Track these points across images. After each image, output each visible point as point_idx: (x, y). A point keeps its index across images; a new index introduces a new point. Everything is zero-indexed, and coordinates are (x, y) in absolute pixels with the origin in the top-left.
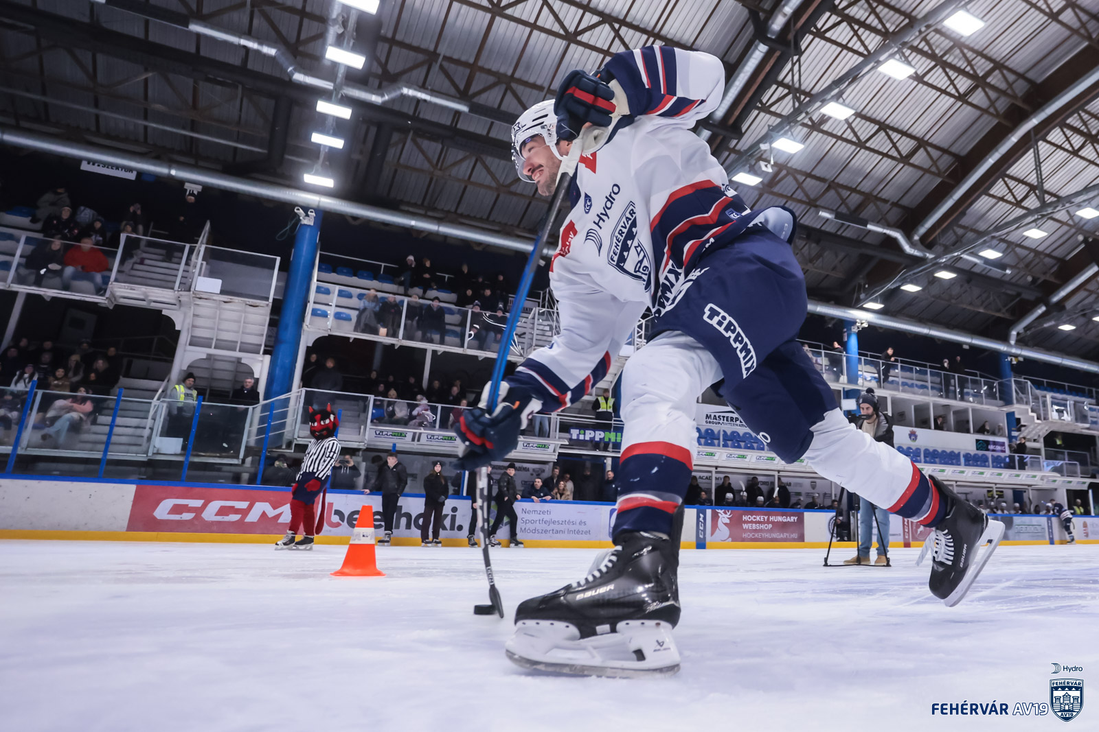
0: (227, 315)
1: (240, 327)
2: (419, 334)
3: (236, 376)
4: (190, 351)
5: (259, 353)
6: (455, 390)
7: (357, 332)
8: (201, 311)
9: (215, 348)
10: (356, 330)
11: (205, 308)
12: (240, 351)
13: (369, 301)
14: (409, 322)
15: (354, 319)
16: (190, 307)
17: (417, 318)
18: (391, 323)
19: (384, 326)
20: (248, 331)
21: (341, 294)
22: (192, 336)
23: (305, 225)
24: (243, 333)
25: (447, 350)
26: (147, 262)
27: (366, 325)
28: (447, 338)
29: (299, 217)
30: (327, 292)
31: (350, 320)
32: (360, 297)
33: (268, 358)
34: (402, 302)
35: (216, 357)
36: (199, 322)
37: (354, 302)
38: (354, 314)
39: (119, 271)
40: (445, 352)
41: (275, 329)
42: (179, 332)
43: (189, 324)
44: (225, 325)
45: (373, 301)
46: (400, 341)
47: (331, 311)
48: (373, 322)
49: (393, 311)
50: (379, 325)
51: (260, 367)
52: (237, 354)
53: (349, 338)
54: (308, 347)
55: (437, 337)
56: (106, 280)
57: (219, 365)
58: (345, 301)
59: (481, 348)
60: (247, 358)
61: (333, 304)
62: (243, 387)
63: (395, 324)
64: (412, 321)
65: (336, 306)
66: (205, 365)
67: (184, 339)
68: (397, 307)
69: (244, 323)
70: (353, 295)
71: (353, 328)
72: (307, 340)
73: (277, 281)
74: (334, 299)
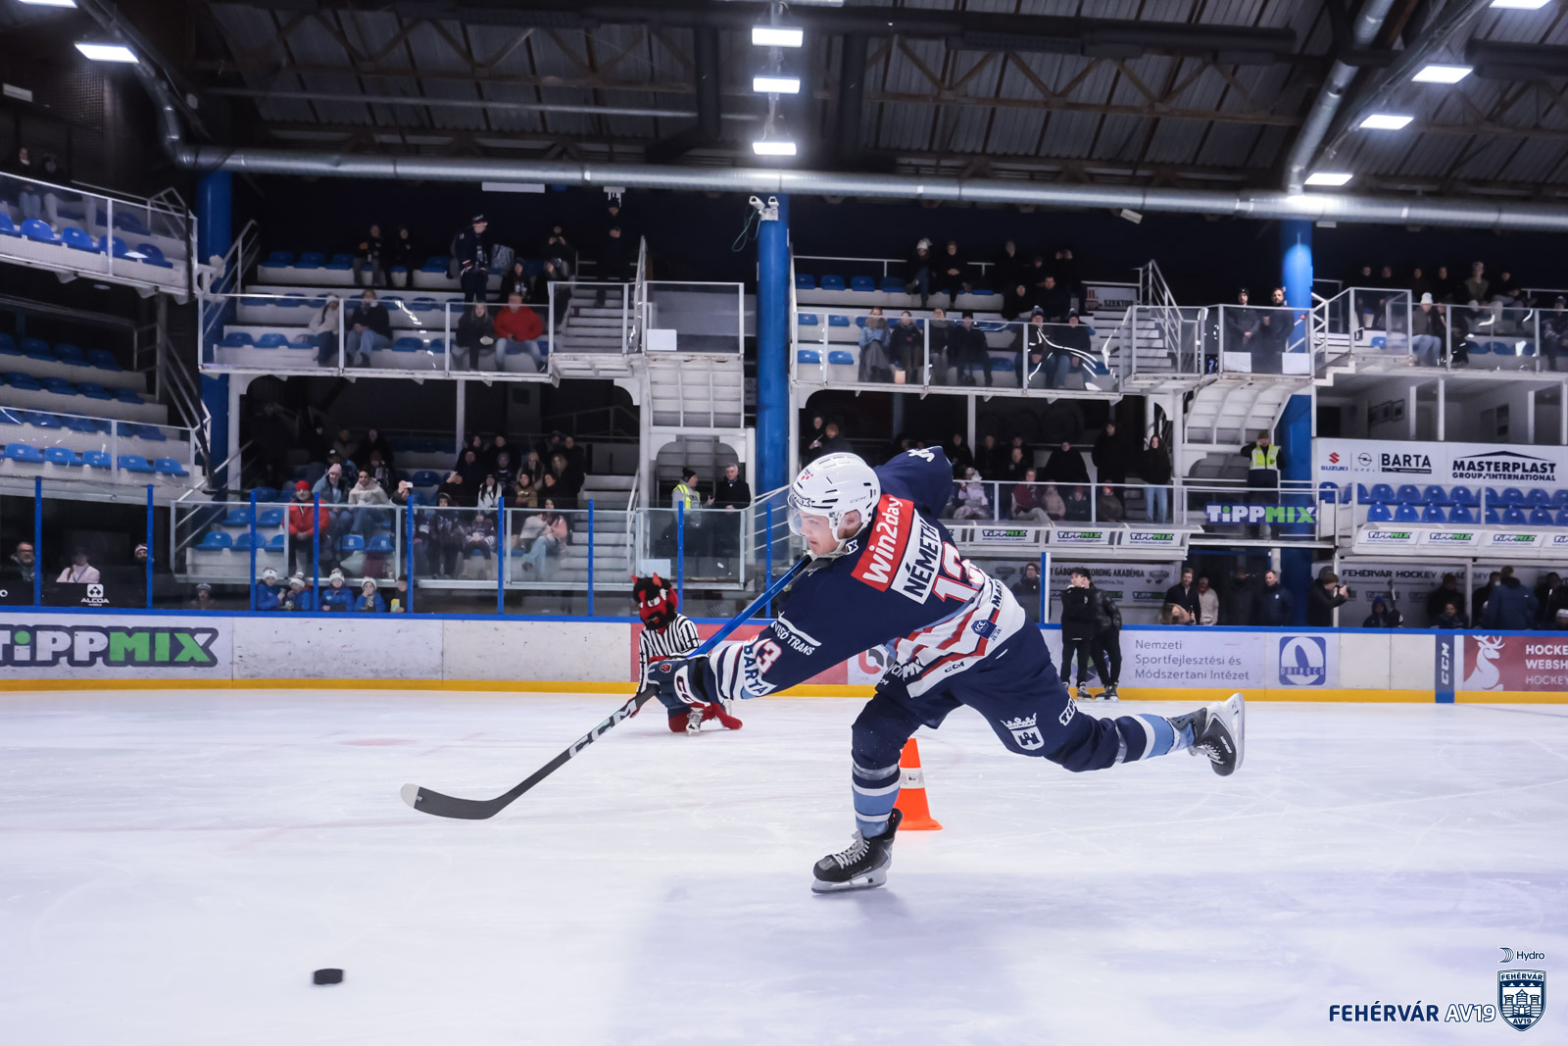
0: (693, 377)
1: (709, 392)
2: (953, 371)
3: (716, 461)
4: (656, 433)
5: (739, 427)
6: (1017, 454)
7: (864, 381)
8: (659, 376)
9: (685, 425)
10: (861, 378)
11: (663, 372)
12: (715, 426)
13: (872, 329)
14: (936, 355)
15: (857, 362)
16: (645, 372)
17: (946, 347)
18: (909, 362)
19: (902, 367)
20: (719, 396)
21: (834, 322)
22: (654, 412)
23: (766, 221)
24: (715, 399)
25: (998, 394)
26: (583, 312)
27: (874, 369)
28: (996, 374)
29: (758, 210)
30: (813, 321)
31: (851, 362)
32: (861, 322)
33: (751, 431)
34: (921, 322)
35: (690, 438)
36: (660, 391)
37: (853, 332)
38: (855, 352)
39: (556, 333)
40: (994, 398)
41: (753, 380)
42: (638, 407)
43: (648, 395)
44: (691, 392)
45: (878, 328)
46: (925, 388)
47: (823, 351)
48: (883, 363)
49: (909, 339)
50: (893, 366)
51: (744, 444)
52: (712, 431)
53: (853, 392)
54: (801, 410)
55: (979, 374)
56: (544, 350)
57: (693, 448)
58: (841, 333)
59: (1049, 384)
60: (726, 436)
61: (825, 340)
62: (726, 479)
63: (916, 361)
64: (940, 353)
65: (830, 343)
66: (676, 450)
67: (645, 417)
68: (915, 330)
69: (714, 385)
70: (850, 320)
71: (856, 376)
72: (797, 400)
73: (745, 309)
74: (824, 330)
